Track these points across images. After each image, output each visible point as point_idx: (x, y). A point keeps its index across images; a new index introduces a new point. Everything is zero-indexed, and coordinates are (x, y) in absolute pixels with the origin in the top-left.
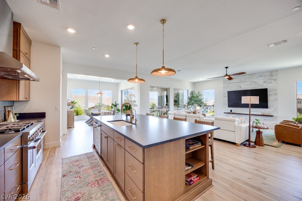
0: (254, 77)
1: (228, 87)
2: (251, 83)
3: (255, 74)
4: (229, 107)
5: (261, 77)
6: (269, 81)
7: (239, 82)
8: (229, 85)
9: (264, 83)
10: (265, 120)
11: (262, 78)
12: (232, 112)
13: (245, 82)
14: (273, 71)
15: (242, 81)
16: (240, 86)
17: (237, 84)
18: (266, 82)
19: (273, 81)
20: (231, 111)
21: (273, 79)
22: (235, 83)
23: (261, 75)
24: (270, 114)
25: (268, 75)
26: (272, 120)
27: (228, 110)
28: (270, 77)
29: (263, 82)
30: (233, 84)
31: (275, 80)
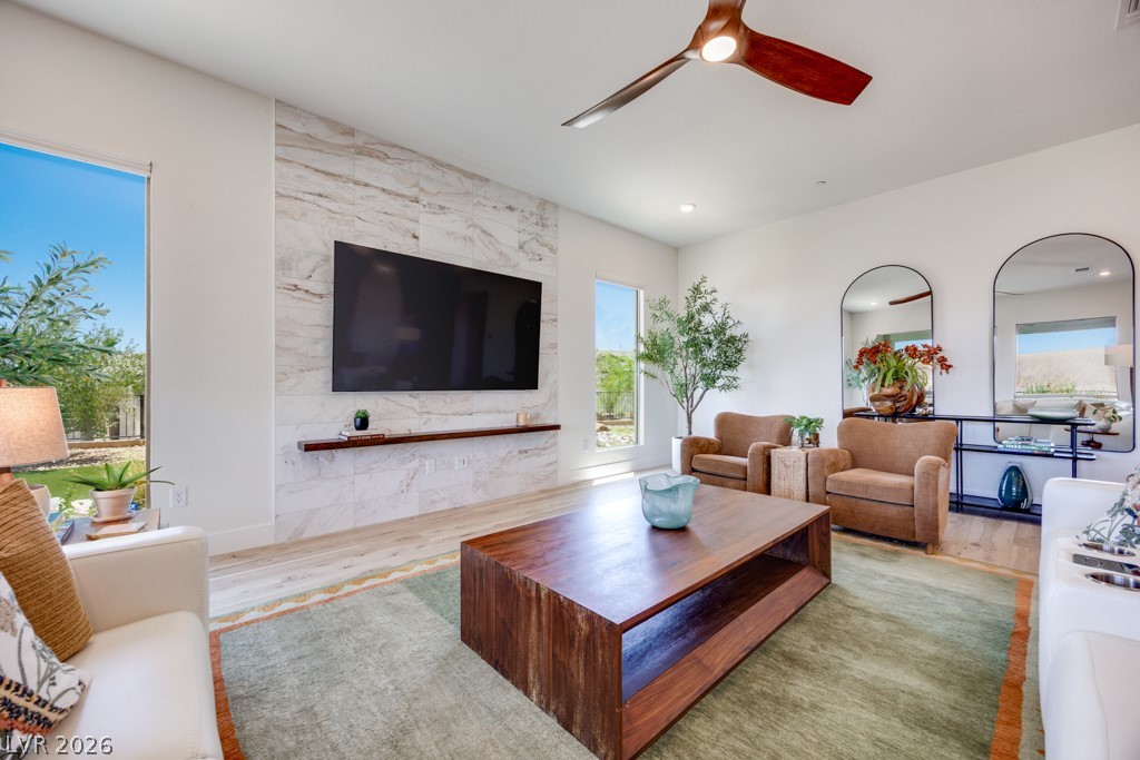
0: (483, 201)
1: (322, 202)
2: (470, 232)
3: (487, 180)
4: (339, 385)
5: (508, 212)
6: (534, 246)
7: (407, 192)
8: (329, 186)
9: (521, 254)
10: (520, 452)
11: (513, 218)
12: (373, 429)
13: (442, 208)
14: (547, 202)
15: (422, 197)
16: (410, 225)
17: (395, 205)
18: (526, 247)
19: (546, 251)
20: (363, 423)
21: (546, 239)
22: (382, 196)
23: (514, 204)
24: (537, 416)
25: (532, 214)
26: (544, 449)
27: (335, 414)
28: (538, 229)
29: (517, 247)
30: (360, 191)
31: (553, 250)
